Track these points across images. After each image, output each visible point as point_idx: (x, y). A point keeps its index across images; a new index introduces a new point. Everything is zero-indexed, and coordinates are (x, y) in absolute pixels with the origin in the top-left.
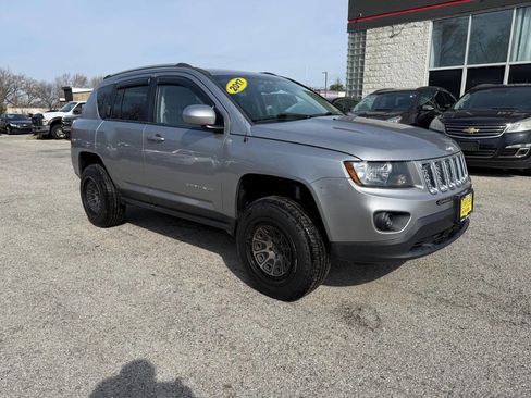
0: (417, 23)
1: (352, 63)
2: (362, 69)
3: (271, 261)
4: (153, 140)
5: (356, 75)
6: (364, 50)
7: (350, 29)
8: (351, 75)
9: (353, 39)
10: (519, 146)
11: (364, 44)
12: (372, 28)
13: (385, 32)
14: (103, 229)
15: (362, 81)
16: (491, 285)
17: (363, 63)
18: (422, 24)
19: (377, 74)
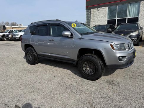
0: (104, 8)
1: (87, 18)
2: (90, 19)
3: (88, 71)
4: (51, 40)
5: (89, 21)
6: (90, 15)
7: (87, 9)
8: (87, 21)
9: (87, 12)
10: (134, 38)
11: (90, 13)
12: (92, 9)
13: (96, 10)
14: (33, 65)
15: (90, 23)
16: (140, 73)
17: (90, 18)
18: (105, 8)
19: (94, 21)
